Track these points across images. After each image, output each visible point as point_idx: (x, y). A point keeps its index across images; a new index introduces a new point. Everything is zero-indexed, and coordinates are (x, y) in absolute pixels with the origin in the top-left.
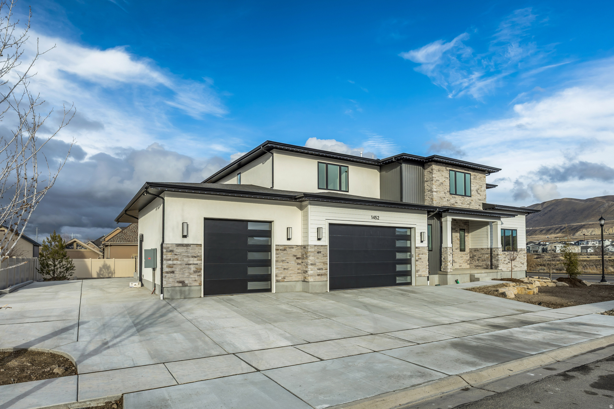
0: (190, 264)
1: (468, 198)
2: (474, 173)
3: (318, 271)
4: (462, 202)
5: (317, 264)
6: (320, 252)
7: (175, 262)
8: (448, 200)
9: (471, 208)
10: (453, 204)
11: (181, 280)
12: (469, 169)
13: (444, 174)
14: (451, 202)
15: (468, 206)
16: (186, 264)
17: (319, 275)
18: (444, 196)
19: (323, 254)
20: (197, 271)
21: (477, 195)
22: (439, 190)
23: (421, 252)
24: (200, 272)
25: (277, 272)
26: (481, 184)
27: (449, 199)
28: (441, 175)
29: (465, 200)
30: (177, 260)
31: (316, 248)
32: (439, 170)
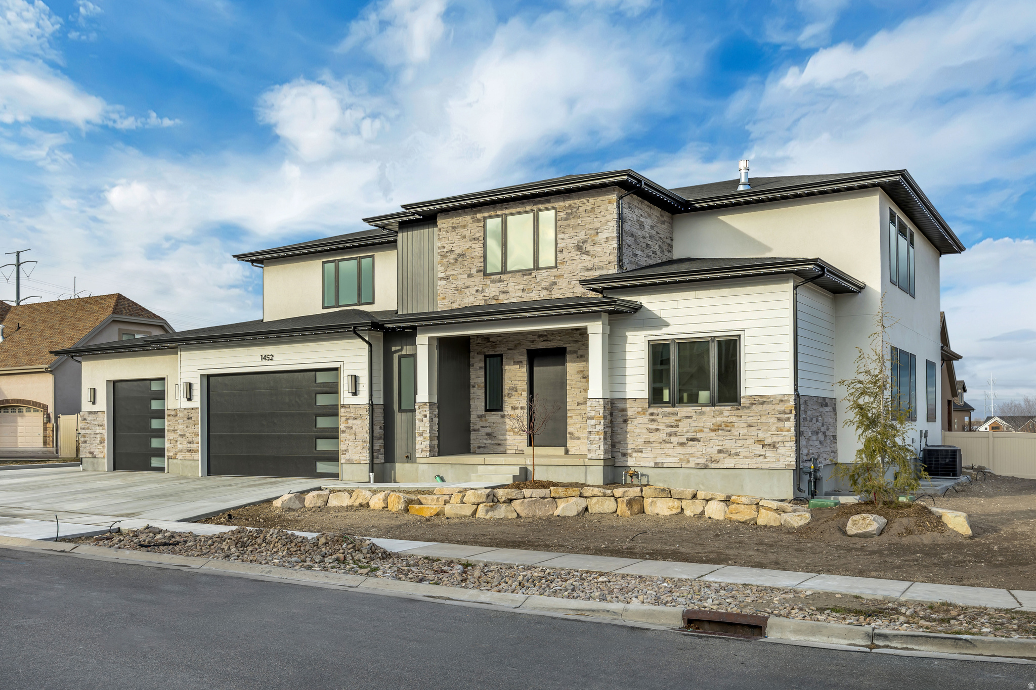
0: (98, 434)
1: (546, 274)
2: (567, 203)
3: (189, 445)
4: (522, 287)
5: (187, 435)
6: (191, 418)
7: (87, 431)
8: (477, 291)
9: (554, 296)
10: (493, 298)
11: (92, 450)
12: (549, 197)
13: (466, 232)
14: (487, 294)
15: (545, 293)
16: (94, 434)
17: (189, 451)
18: (469, 282)
19: (195, 421)
20: (102, 442)
21: (578, 257)
22: (452, 273)
23: (352, 415)
24: (104, 442)
25: (168, 445)
26: (597, 225)
27: (480, 289)
28: (460, 237)
29: (533, 280)
30: (88, 428)
31: (186, 412)
32: (453, 228)
